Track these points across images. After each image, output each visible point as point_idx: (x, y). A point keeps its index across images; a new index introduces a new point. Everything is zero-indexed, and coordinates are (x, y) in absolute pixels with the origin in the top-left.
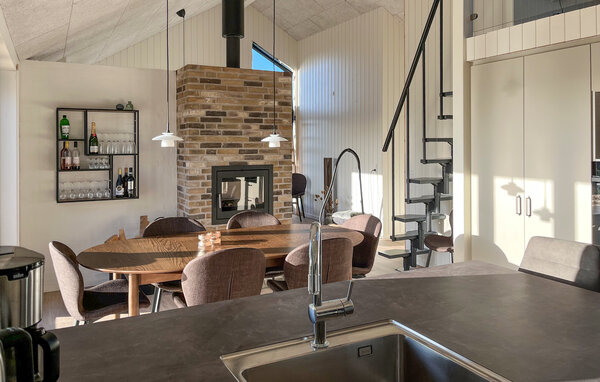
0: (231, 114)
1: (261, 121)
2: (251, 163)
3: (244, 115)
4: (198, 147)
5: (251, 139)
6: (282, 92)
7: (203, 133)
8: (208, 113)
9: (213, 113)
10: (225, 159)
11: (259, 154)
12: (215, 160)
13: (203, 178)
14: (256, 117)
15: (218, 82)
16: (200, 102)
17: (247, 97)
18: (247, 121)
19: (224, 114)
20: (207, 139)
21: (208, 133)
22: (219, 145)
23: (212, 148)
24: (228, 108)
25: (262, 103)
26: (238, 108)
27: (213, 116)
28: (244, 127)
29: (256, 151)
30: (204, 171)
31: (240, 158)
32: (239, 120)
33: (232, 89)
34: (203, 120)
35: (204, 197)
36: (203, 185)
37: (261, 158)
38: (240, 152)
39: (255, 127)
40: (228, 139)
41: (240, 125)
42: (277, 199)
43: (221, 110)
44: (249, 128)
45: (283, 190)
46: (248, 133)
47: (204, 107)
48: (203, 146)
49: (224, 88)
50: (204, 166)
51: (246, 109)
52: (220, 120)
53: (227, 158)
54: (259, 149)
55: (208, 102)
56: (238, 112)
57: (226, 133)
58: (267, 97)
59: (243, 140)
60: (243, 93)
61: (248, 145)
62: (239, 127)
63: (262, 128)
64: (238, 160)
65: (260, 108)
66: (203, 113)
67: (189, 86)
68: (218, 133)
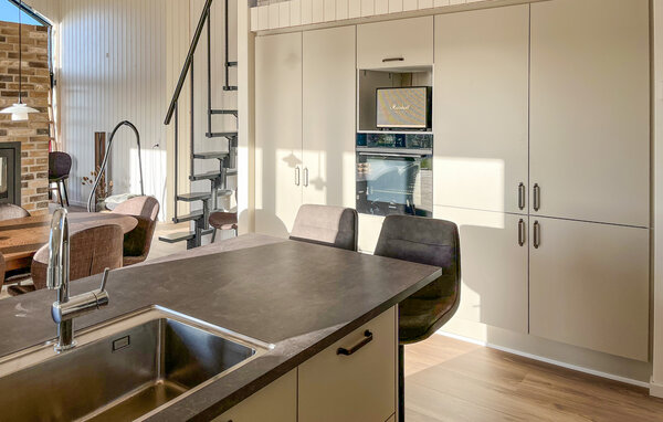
6: (35, 50)
11: (0, 129)
25: (4, 63)
37: (4, 133)
42: (26, 185)
45: (35, 174)
58: (11, 56)
63: (4, 94)
65: (1, 69)
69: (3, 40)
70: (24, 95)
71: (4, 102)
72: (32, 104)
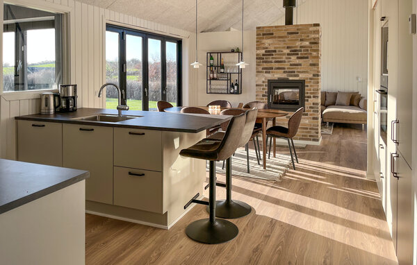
0: (279, 51)
1: (298, 54)
2: (291, 78)
3: (287, 51)
4: (260, 70)
5: (291, 65)
6: (313, 36)
7: (263, 62)
8: (266, 52)
9: (269, 51)
10: (276, 76)
11: (296, 73)
12: (270, 76)
13: (263, 85)
14: (294, 52)
15: (272, 34)
16: (263, 46)
17: (289, 41)
18: (288, 54)
19: (275, 51)
20: (265, 65)
21: (266, 62)
22: (272, 68)
23: (268, 70)
24: (277, 47)
25: (298, 44)
26: (284, 48)
27: (269, 53)
28: (287, 58)
29: (294, 72)
30: (263, 82)
31: (284, 76)
32: (284, 54)
33: (280, 37)
34: (263, 55)
35: (263, 96)
36: (263, 89)
37: (297, 76)
38: (284, 72)
39: (293, 58)
40: (277, 65)
41: (284, 57)
42: (308, 101)
43: (273, 49)
44: (290, 58)
45: (312, 96)
46: (289, 62)
47: (264, 48)
48: (263, 69)
49: (275, 37)
50: (263, 79)
51: (288, 48)
52: (273, 55)
53: (277, 75)
54: (296, 71)
55: (267, 45)
56: (283, 50)
57: (276, 62)
58: (301, 40)
59: (286, 65)
60: (286, 39)
61: (289, 68)
62: (284, 58)
63: (298, 58)
64: (283, 77)
65: (296, 47)
66: (263, 51)
67: (257, 38)
68: (271, 62)
69: (298, 33)
70: (307, 58)
71: (298, 61)
72: (311, 62)
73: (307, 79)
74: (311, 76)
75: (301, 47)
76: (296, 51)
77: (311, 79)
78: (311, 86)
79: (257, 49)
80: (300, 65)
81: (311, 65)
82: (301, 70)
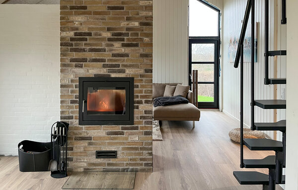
0: (96, 34)
1: (123, 40)
2: (113, 75)
3: (108, 35)
4: (68, 62)
5: (114, 55)
7: (72, 50)
8: (76, 34)
9: (80, 34)
10: (90, 71)
11: (121, 68)
12: (82, 72)
14: (118, 36)
15: (85, 8)
16: (70, 25)
17: (110, 19)
18: (109, 40)
19: (90, 34)
21: (76, 50)
22: (85, 60)
23: (79, 62)
24: (92, 29)
25: (124, 24)
26: (103, 29)
27: (81, 36)
28: (108, 45)
29: (119, 66)
30: (72, 81)
31: (103, 71)
32: (103, 39)
33: (96, 13)
34: (72, 39)
35: (72, 102)
36: (72, 92)
38: (104, 66)
39: (117, 45)
40: (93, 55)
41: (103, 43)
43: (87, 31)
44: (112, 45)
45: (143, 100)
46: (111, 50)
47: (73, 29)
48: (72, 60)
49: (90, 13)
50: (72, 77)
51: (109, 29)
52: (86, 40)
53: (93, 71)
54: (121, 64)
55: (76, 24)
56: (101, 32)
57: (92, 50)
59: (107, 55)
60: (106, 17)
61: (110, 60)
62: (103, 45)
63: (124, 45)
64: (102, 73)
65: (122, 28)
66: (71, 34)
67: (61, 13)
68: (84, 50)
69: (123, 8)
70: (136, 45)
71: (123, 50)
72: (141, 51)
73: (137, 76)
74: (142, 71)
75: (128, 29)
76: (120, 34)
77: (142, 76)
78: (142, 86)
79: (62, 30)
80: (127, 55)
81: (142, 56)
82: (128, 63)
